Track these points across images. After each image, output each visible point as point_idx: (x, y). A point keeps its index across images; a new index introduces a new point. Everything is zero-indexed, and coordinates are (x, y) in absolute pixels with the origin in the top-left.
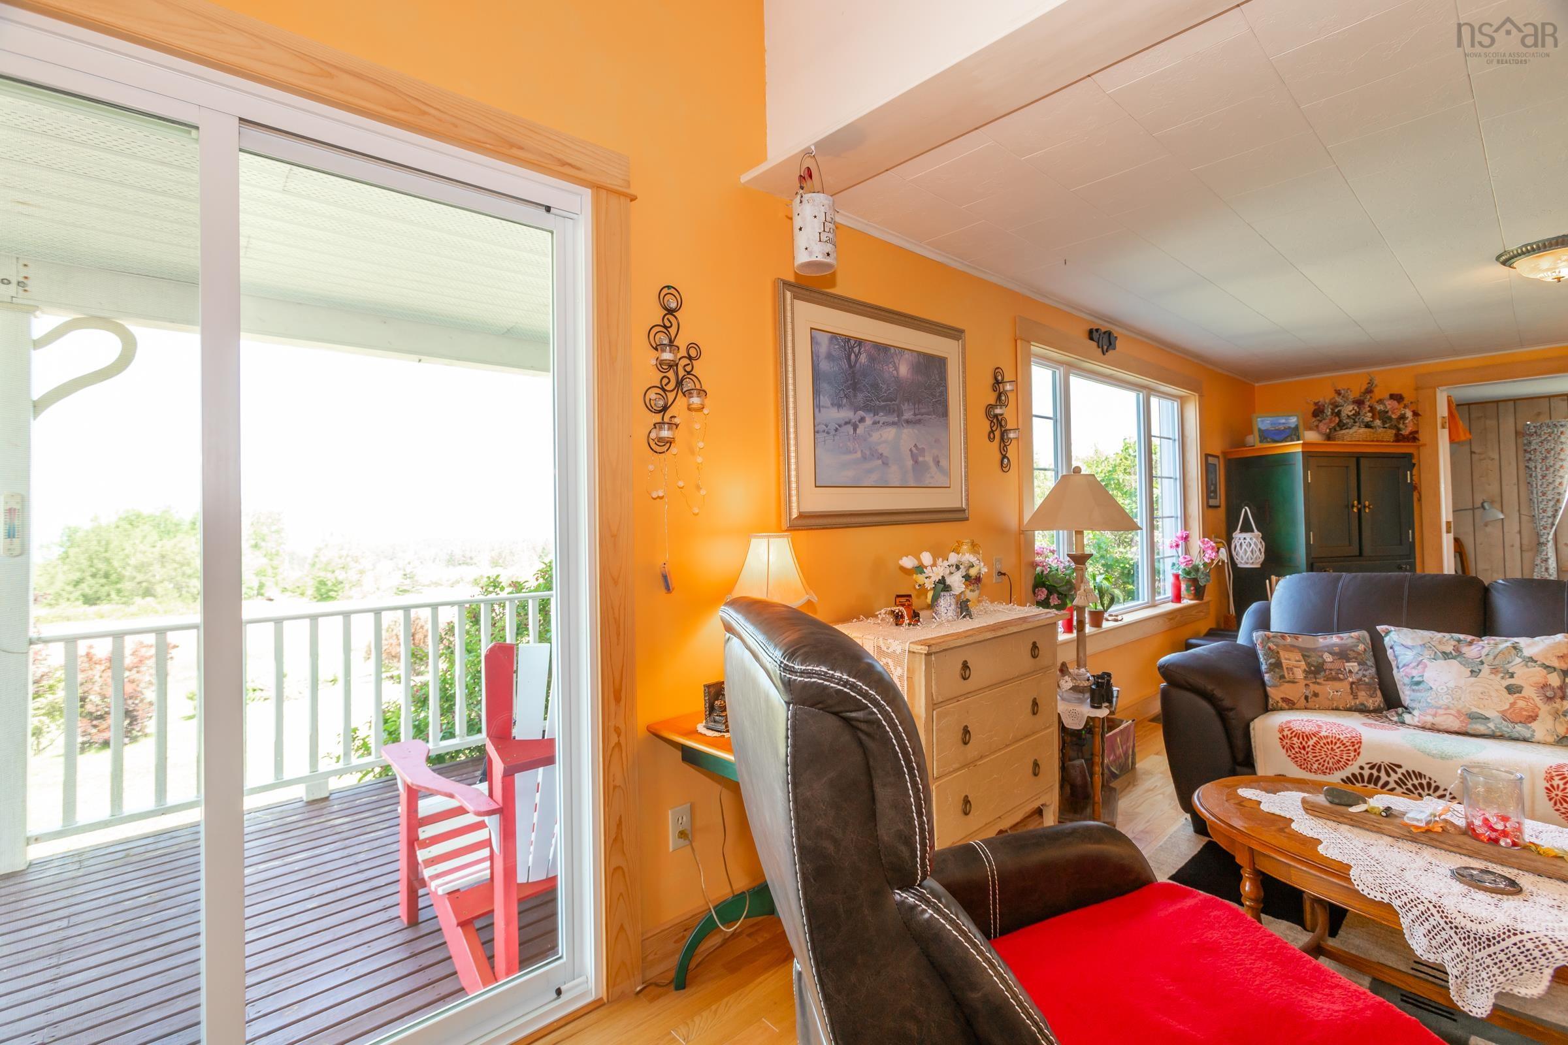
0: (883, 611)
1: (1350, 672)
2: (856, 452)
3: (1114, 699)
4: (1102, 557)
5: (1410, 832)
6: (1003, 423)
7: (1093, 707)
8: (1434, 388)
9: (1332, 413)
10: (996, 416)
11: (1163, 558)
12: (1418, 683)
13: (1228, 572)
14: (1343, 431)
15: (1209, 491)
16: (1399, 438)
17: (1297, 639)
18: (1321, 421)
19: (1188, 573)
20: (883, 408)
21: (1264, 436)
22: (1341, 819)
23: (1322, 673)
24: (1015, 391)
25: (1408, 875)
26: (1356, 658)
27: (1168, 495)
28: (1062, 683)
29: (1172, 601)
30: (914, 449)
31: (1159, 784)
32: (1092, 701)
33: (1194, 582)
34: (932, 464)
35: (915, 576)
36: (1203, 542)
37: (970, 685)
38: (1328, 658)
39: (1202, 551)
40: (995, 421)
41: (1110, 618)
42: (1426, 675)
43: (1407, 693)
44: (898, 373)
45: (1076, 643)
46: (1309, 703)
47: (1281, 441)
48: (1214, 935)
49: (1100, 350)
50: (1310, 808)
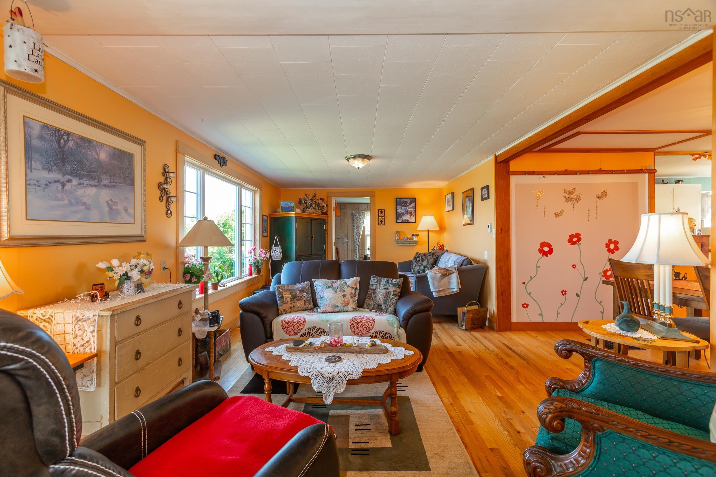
0: (82, 295)
1: (304, 296)
2: (64, 200)
3: (220, 322)
4: (221, 258)
5: (316, 349)
6: (168, 193)
7: (210, 327)
8: (332, 197)
9: (304, 203)
10: (164, 189)
11: (245, 258)
12: (322, 298)
13: (270, 262)
14: (307, 210)
15: (264, 230)
16: (323, 214)
17: (288, 286)
18: (301, 205)
19: (255, 264)
20: (87, 176)
21: (284, 209)
22: (297, 351)
23: (296, 298)
24: (175, 177)
25: (314, 365)
26: (306, 291)
27: (248, 231)
28: (196, 318)
29: (249, 276)
30: (110, 202)
31: (240, 354)
32: (210, 324)
33: (257, 267)
34: (122, 211)
35: (107, 273)
36: (261, 251)
37: (141, 328)
38: (298, 292)
39: (260, 254)
40: (163, 191)
41: (221, 285)
42: (324, 294)
43: (319, 301)
44: (99, 157)
45: (203, 299)
46: (292, 310)
47: (288, 212)
48: (248, 412)
49: (220, 164)
50: (288, 349)
